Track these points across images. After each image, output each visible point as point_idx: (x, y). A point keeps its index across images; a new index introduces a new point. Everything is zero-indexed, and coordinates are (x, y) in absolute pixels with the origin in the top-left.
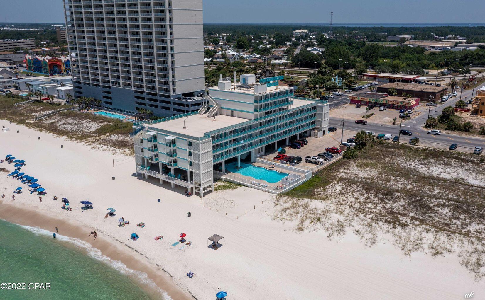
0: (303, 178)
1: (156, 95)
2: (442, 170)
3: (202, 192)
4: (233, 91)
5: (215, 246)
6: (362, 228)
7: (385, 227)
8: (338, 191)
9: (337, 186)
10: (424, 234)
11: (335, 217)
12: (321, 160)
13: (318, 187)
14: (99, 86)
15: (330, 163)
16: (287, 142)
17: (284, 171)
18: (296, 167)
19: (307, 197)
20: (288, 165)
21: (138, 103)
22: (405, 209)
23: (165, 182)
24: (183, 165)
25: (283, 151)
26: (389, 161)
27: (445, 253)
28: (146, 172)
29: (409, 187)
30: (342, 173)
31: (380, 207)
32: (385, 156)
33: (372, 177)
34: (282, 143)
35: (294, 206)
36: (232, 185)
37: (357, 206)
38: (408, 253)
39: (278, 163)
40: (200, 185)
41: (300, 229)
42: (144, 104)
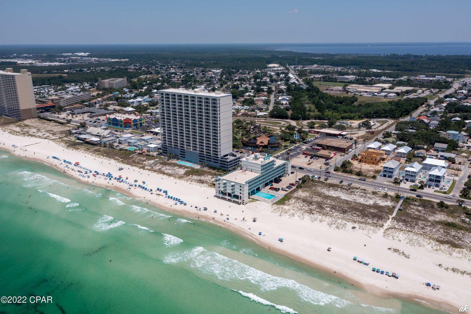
0: (280, 197)
1: (211, 156)
2: (334, 193)
3: (245, 203)
4: (252, 162)
5: (254, 221)
6: (300, 215)
7: (308, 214)
8: (293, 202)
9: (293, 200)
10: (319, 216)
11: (292, 211)
12: (287, 189)
13: (286, 200)
14: (178, 149)
15: (291, 190)
16: (273, 181)
17: (273, 194)
18: (278, 193)
19: (283, 205)
20: (275, 192)
21: (201, 159)
22: (315, 208)
23: (229, 199)
24: (237, 193)
25: (272, 185)
26: (314, 189)
27: (323, 221)
28: (221, 195)
29: (319, 200)
30: (295, 195)
31: (307, 208)
32: (313, 187)
33: (307, 196)
34: (271, 182)
35: (278, 208)
36: (254, 200)
37: (299, 208)
38: (313, 222)
39: (271, 191)
40: (244, 201)
41: (281, 216)
42: (204, 160)
